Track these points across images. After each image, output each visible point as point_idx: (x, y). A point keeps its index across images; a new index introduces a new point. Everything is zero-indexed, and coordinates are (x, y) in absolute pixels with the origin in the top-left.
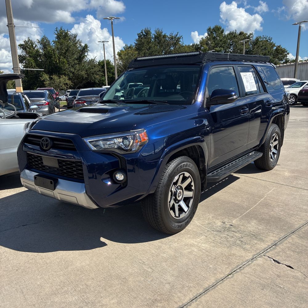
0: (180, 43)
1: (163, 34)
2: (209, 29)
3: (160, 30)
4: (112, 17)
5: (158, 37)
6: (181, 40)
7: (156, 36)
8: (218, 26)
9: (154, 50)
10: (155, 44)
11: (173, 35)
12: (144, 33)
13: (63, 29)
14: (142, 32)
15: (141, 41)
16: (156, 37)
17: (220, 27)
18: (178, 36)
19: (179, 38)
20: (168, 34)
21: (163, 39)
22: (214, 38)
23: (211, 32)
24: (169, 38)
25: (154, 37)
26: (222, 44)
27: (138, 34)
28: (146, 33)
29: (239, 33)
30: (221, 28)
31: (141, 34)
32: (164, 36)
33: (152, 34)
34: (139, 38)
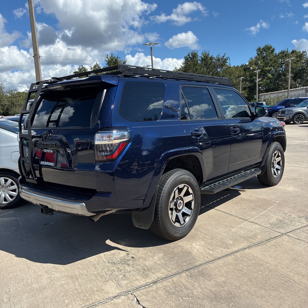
0: (227, 64)
1: (210, 56)
2: (259, 48)
3: (207, 53)
4: (151, 43)
5: (205, 60)
6: (228, 61)
7: (203, 58)
8: (268, 45)
9: (200, 71)
10: (202, 66)
11: (220, 57)
12: (191, 56)
13: (113, 56)
14: (189, 55)
15: (188, 64)
16: (203, 60)
17: (270, 46)
18: (225, 57)
19: (226, 60)
20: (215, 56)
21: (210, 61)
22: (264, 58)
23: (261, 52)
24: (215, 59)
25: (201, 59)
26: (273, 63)
27: (185, 57)
28: (193, 56)
29: (291, 51)
30: (271, 48)
31: (188, 57)
32: (211, 58)
33: (198, 57)
34: (186, 61)
